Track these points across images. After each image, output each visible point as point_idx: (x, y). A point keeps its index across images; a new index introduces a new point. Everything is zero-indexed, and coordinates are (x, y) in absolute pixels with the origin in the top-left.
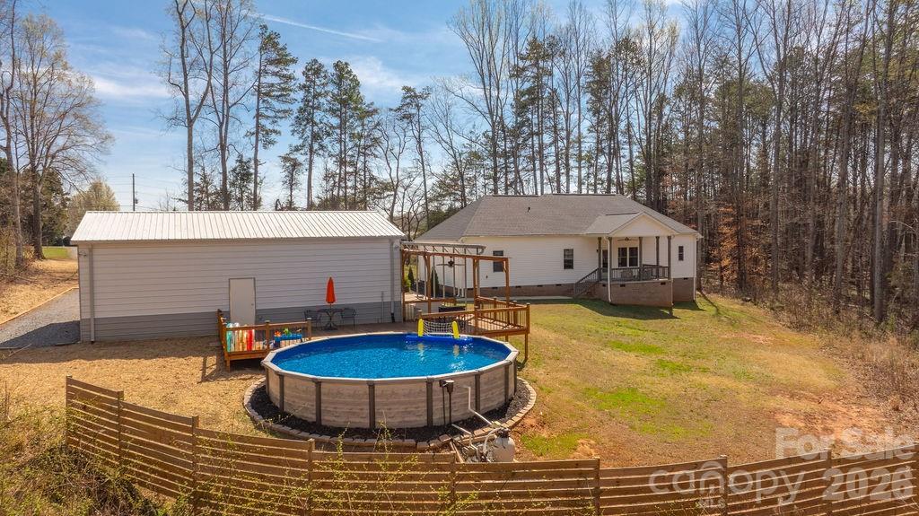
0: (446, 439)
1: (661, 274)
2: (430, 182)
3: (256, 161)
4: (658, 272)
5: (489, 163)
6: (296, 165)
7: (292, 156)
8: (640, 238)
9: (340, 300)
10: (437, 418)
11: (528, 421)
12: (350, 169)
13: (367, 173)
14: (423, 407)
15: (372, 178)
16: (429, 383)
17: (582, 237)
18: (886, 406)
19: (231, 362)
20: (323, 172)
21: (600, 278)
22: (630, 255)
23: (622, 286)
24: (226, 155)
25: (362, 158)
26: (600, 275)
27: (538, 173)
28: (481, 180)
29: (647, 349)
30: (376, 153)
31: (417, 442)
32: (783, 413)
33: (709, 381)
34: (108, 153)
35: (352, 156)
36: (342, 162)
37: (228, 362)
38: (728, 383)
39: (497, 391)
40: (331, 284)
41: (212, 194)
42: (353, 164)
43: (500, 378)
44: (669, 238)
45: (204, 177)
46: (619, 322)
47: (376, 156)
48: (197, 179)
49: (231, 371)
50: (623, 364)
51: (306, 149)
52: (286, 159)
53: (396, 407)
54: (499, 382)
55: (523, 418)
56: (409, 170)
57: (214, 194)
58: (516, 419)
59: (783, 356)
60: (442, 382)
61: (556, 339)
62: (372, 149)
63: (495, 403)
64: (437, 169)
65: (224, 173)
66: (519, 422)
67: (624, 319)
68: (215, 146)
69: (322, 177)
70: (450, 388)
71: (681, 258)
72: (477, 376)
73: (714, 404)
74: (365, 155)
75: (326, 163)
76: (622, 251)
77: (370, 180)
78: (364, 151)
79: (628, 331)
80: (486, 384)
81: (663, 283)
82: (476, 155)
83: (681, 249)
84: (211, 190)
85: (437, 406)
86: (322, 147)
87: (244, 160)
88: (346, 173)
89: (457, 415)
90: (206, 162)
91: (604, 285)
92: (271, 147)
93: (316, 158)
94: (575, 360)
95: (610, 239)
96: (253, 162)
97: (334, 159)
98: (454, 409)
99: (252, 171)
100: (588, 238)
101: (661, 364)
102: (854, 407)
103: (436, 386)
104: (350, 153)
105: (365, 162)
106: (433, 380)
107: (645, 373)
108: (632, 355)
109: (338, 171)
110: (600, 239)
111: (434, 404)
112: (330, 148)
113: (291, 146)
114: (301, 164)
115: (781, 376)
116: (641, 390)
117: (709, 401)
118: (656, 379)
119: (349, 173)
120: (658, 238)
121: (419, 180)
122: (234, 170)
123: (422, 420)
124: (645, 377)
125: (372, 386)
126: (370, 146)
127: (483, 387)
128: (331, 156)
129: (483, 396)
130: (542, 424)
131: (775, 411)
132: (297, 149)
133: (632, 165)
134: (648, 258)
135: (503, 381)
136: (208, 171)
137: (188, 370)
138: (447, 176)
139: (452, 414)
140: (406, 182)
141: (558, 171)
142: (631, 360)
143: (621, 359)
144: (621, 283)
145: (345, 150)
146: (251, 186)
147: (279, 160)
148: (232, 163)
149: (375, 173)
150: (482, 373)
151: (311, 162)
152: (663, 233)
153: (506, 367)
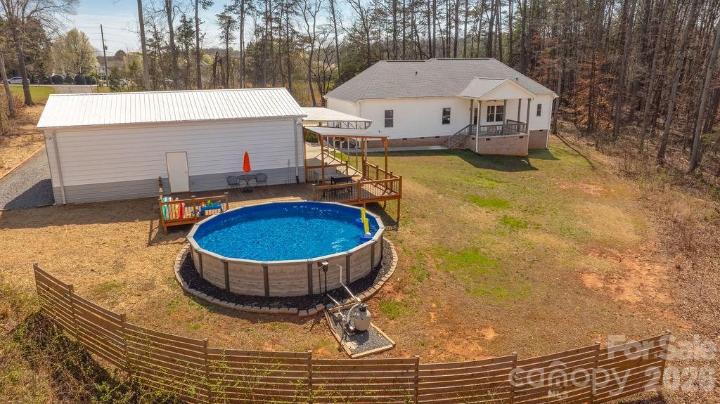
0: (320, 307)
1: (521, 129)
2: (341, 37)
3: (197, 20)
4: (519, 127)
5: (391, 18)
6: (230, 22)
7: (227, 15)
8: (505, 101)
9: (255, 167)
10: (316, 289)
11: (387, 288)
12: (275, 25)
13: (290, 29)
14: (305, 281)
15: (294, 32)
16: (310, 265)
17: (458, 97)
18: (672, 263)
19: (168, 228)
20: (253, 27)
21: (470, 133)
22: (497, 112)
23: (488, 139)
24: (172, 15)
25: (285, 15)
26: (470, 129)
27: (432, 27)
28: (385, 33)
29: (497, 203)
30: (297, 11)
31: (299, 310)
32: (589, 273)
33: (539, 239)
34: (75, 13)
35: (277, 13)
36: (268, 19)
37: (166, 228)
38: (553, 240)
39: (364, 265)
40: (246, 156)
41: (163, 48)
42: (279, 21)
43: (367, 255)
44: (529, 100)
45: (156, 34)
46: (480, 174)
47: (297, 14)
48: (149, 36)
49: (168, 234)
50: (474, 221)
51: (238, 9)
52: (222, 17)
53: (284, 281)
54: (366, 257)
55: (383, 286)
56: (324, 27)
57: (166, 48)
58: (377, 287)
59: (604, 208)
60: (319, 263)
61: (427, 194)
62: (294, 7)
63: (362, 273)
64: (347, 24)
65: (171, 32)
66: (380, 289)
67: (485, 170)
68: (162, 8)
69: (252, 32)
70: (325, 268)
71: (539, 114)
72: (348, 257)
73: (538, 264)
74: (287, 12)
75: (255, 20)
76: (491, 109)
77: (292, 34)
78: (287, 9)
79: (487, 183)
80: (354, 261)
81: (521, 137)
82: (380, 11)
83: (539, 107)
84: (162, 44)
85: (316, 280)
86: (251, 7)
87: (188, 20)
88: (272, 28)
89: (331, 286)
90: (156, 21)
91: (473, 139)
92: (209, 7)
93: (247, 17)
94: (437, 218)
95: (480, 102)
96: (194, 21)
97: (263, 16)
98: (328, 282)
99: (194, 29)
100: (464, 99)
101: (505, 220)
102: (646, 264)
103: (315, 267)
104: (276, 11)
105: (288, 19)
106: (312, 262)
107: (489, 231)
108: (484, 210)
109: (265, 27)
110: (472, 101)
111: (313, 279)
112: (258, 8)
113: (225, 6)
114: (235, 21)
115: (597, 233)
116: (482, 250)
117: (533, 262)
118: (496, 239)
119: (275, 28)
120: (520, 100)
121: (332, 35)
122: (179, 29)
123: (304, 291)
124: (489, 237)
125: (265, 267)
126: (292, 5)
127: (352, 263)
128: (259, 13)
129: (352, 270)
130: (398, 289)
131: (583, 271)
132: (230, 9)
133: (511, 20)
134: (510, 114)
135: (370, 256)
136: (158, 28)
137: (137, 233)
138: (356, 30)
139: (327, 285)
140: (322, 36)
141: (449, 24)
142: (482, 217)
143: (473, 216)
144: (488, 137)
145: (270, 10)
146: (195, 41)
147: (217, 18)
148: (177, 23)
149: (296, 29)
150: (352, 254)
151: (242, 19)
152: (524, 96)
153: (373, 246)
